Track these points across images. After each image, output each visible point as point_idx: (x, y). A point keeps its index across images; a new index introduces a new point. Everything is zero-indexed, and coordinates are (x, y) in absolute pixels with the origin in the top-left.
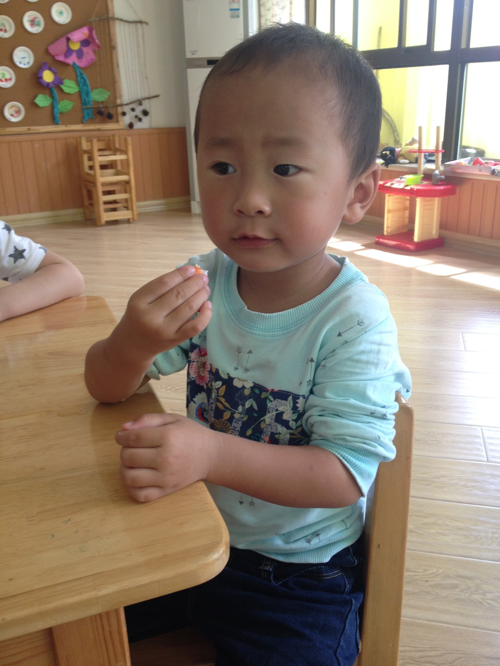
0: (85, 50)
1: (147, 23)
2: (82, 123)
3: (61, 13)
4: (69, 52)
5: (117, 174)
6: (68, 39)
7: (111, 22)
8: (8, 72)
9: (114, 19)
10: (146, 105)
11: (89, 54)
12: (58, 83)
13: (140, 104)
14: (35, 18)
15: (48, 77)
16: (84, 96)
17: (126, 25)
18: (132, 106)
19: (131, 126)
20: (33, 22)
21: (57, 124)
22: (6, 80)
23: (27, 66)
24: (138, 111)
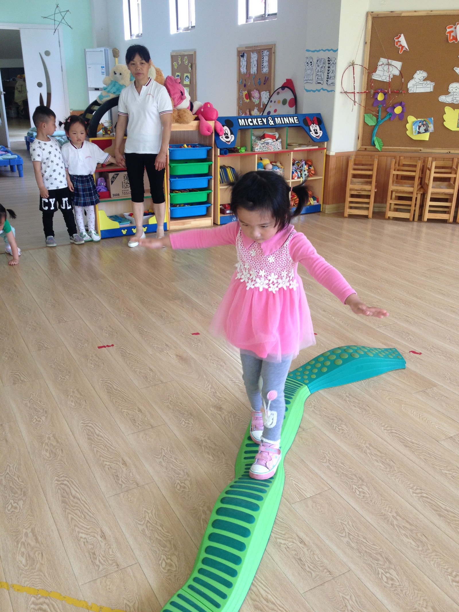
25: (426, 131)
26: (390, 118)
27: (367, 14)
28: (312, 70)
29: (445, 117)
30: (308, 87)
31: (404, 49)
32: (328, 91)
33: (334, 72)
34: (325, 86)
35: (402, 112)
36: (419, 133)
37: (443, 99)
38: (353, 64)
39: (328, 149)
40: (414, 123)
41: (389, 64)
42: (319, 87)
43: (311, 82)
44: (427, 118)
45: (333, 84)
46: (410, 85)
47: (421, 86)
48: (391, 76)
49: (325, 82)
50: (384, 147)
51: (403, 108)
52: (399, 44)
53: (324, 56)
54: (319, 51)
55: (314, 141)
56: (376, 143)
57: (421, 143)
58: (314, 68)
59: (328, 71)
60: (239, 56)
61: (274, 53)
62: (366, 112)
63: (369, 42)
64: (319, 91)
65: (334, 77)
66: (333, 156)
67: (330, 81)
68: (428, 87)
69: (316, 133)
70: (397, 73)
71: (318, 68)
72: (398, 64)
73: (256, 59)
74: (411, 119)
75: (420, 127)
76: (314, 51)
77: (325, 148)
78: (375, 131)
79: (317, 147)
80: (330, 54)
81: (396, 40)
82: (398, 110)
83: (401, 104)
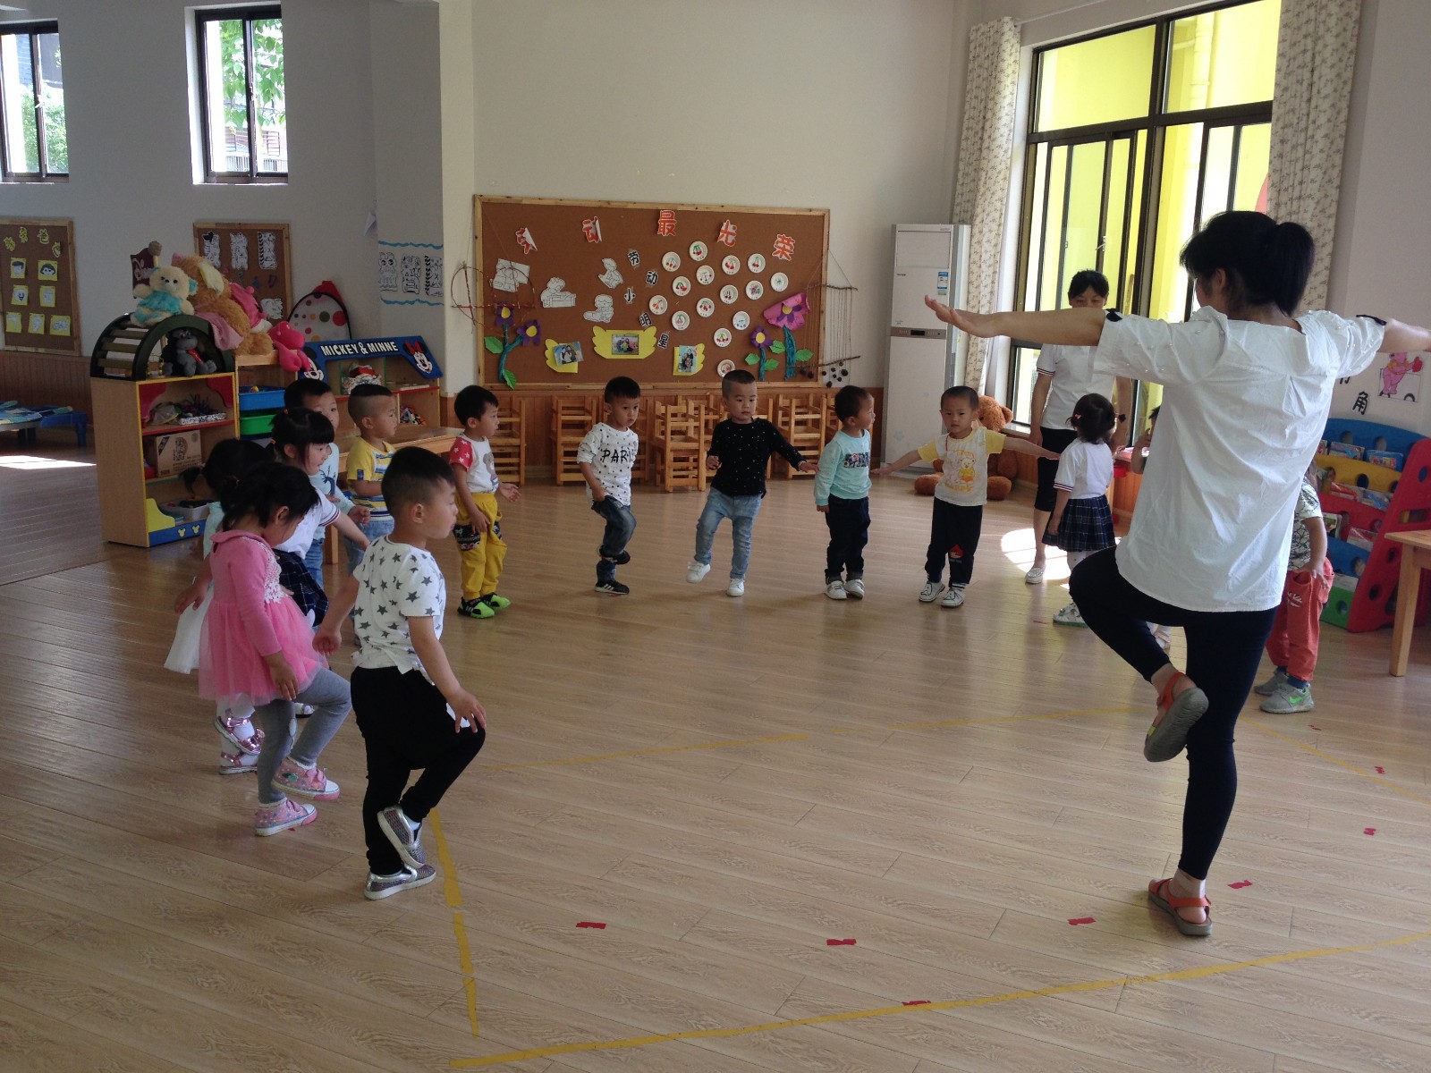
0: (796, 314)
1: (856, 289)
2: (784, 380)
3: (779, 281)
4: (782, 315)
5: (807, 431)
6: (783, 305)
7: (823, 288)
8: (727, 334)
9: (826, 286)
10: (846, 366)
11: (799, 317)
12: (768, 344)
13: (841, 364)
14: (756, 287)
15: (760, 338)
16: (789, 356)
17: (837, 291)
18: (832, 366)
19: (829, 385)
20: (754, 291)
21: (761, 381)
22: (723, 340)
23: (743, 328)
24: (838, 373)
25: (573, 359)
26: (521, 344)
27: (474, 197)
28: (394, 271)
29: (595, 340)
30: (388, 296)
31: (530, 248)
32: (430, 304)
33: (440, 277)
34: (423, 296)
35: (538, 333)
36: (564, 362)
37: (589, 316)
38: (465, 267)
39: (443, 387)
40: (556, 349)
41: (512, 268)
42: (411, 297)
43: (395, 289)
44: (571, 342)
45: (440, 294)
46: (544, 296)
47: (558, 299)
48: (518, 285)
49: (423, 291)
50: (518, 384)
51: (538, 328)
52: (523, 241)
53: (420, 253)
54: (407, 244)
55: (424, 377)
56: (507, 379)
57: (567, 376)
58: (398, 269)
59: (428, 275)
60: (199, 237)
61: (288, 238)
62: (486, 333)
63: (480, 235)
64: (412, 303)
65: (441, 284)
66: (450, 398)
67: (432, 290)
68: (568, 301)
69: (425, 365)
70: (524, 281)
71: (406, 270)
72: (525, 269)
73: (246, 245)
74: (551, 344)
75: (563, 355)
76: (395, 245)
77: (438, 388)
78: (503, 362)
79: (428, 386)
80: (431, 252)
81: (518, 236)
82: (531, 332)
83: (535, 323)
